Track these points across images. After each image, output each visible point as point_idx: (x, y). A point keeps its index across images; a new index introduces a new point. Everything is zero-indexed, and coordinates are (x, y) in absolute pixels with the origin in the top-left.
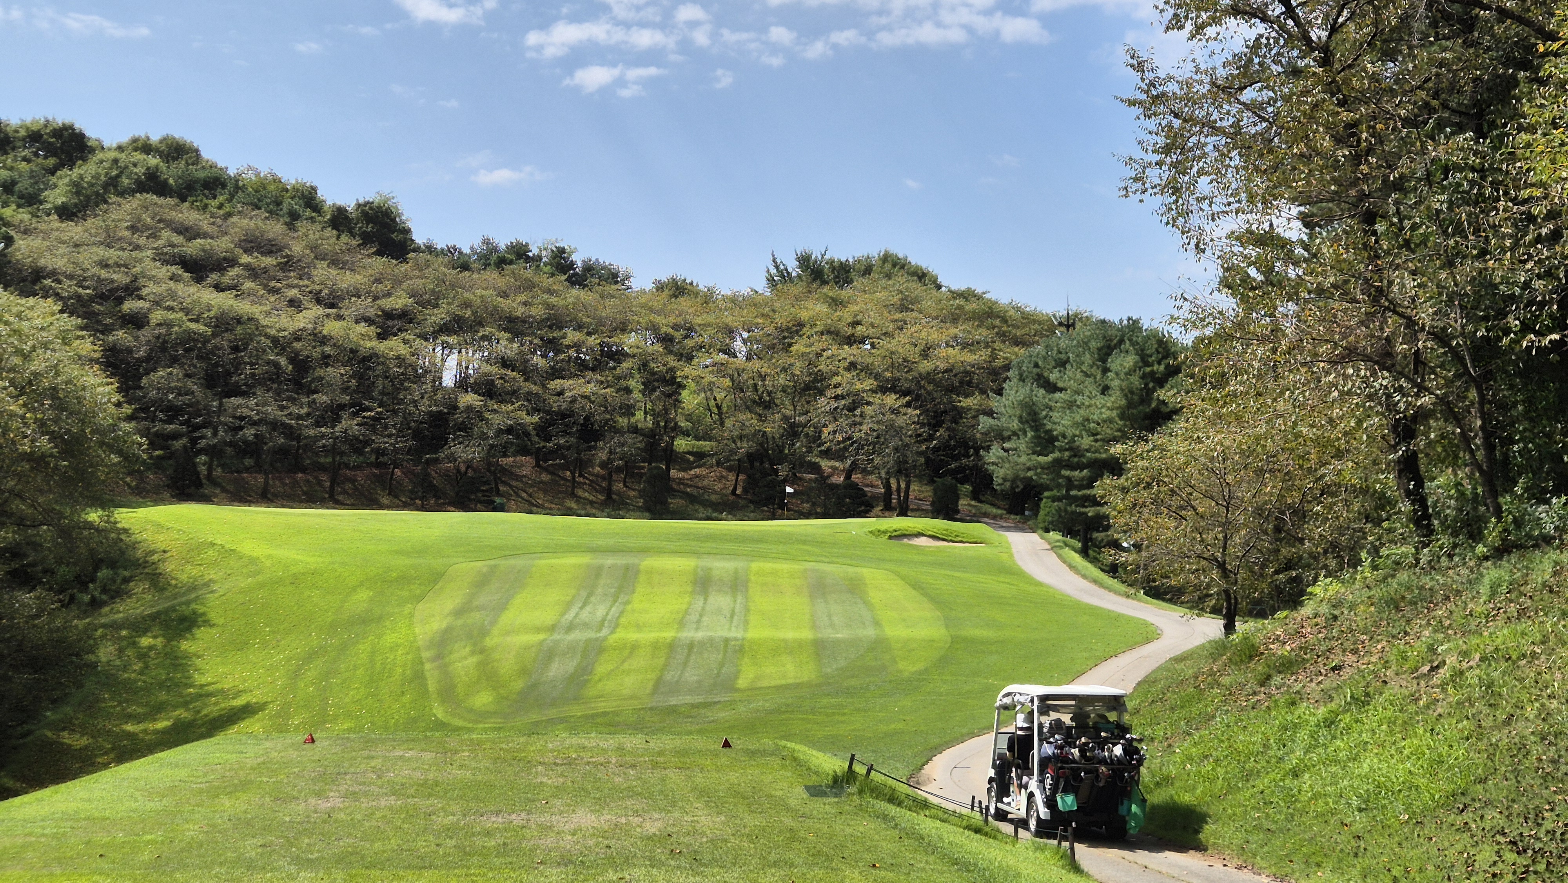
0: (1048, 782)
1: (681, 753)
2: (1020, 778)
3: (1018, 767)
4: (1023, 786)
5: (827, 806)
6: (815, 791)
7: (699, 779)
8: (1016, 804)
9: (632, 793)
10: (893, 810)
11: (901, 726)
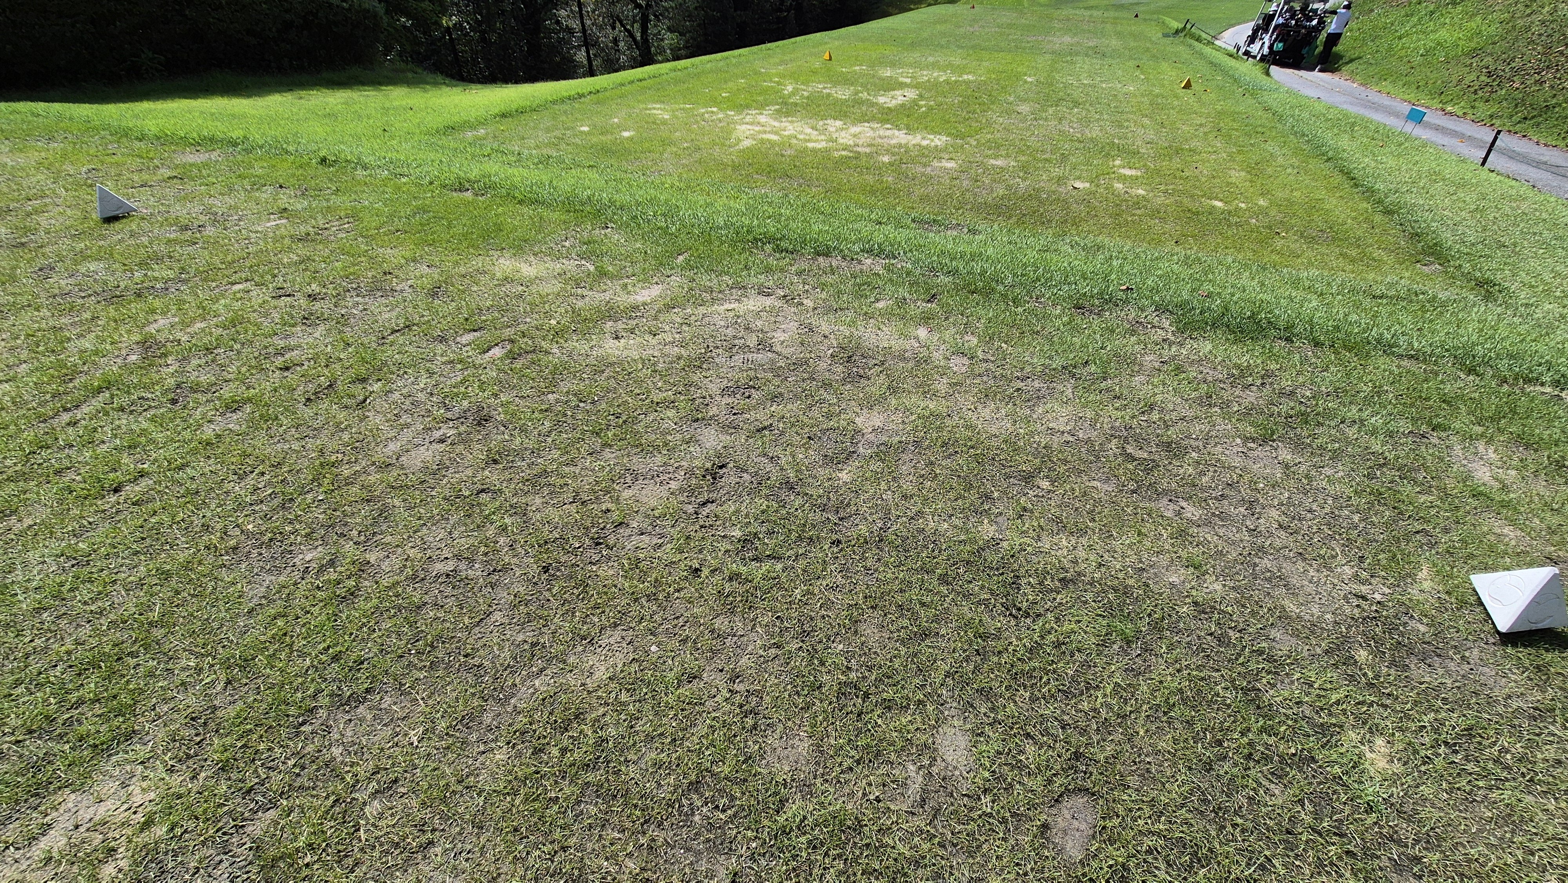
0: (1274, 36)
1: (1115, 18)
2: (1262, 35)
3: (1263, 29)
4: (1261, 39)
5: (1168, 40)
6: (1166, 35)
7: (1119, 28)
8: (1255, 48)
9: (1089, 31)
10: (1196, 43)
11: (1221, 15)
